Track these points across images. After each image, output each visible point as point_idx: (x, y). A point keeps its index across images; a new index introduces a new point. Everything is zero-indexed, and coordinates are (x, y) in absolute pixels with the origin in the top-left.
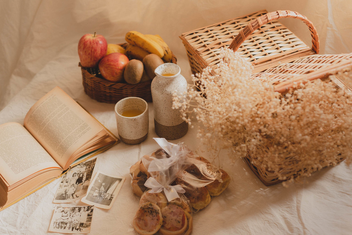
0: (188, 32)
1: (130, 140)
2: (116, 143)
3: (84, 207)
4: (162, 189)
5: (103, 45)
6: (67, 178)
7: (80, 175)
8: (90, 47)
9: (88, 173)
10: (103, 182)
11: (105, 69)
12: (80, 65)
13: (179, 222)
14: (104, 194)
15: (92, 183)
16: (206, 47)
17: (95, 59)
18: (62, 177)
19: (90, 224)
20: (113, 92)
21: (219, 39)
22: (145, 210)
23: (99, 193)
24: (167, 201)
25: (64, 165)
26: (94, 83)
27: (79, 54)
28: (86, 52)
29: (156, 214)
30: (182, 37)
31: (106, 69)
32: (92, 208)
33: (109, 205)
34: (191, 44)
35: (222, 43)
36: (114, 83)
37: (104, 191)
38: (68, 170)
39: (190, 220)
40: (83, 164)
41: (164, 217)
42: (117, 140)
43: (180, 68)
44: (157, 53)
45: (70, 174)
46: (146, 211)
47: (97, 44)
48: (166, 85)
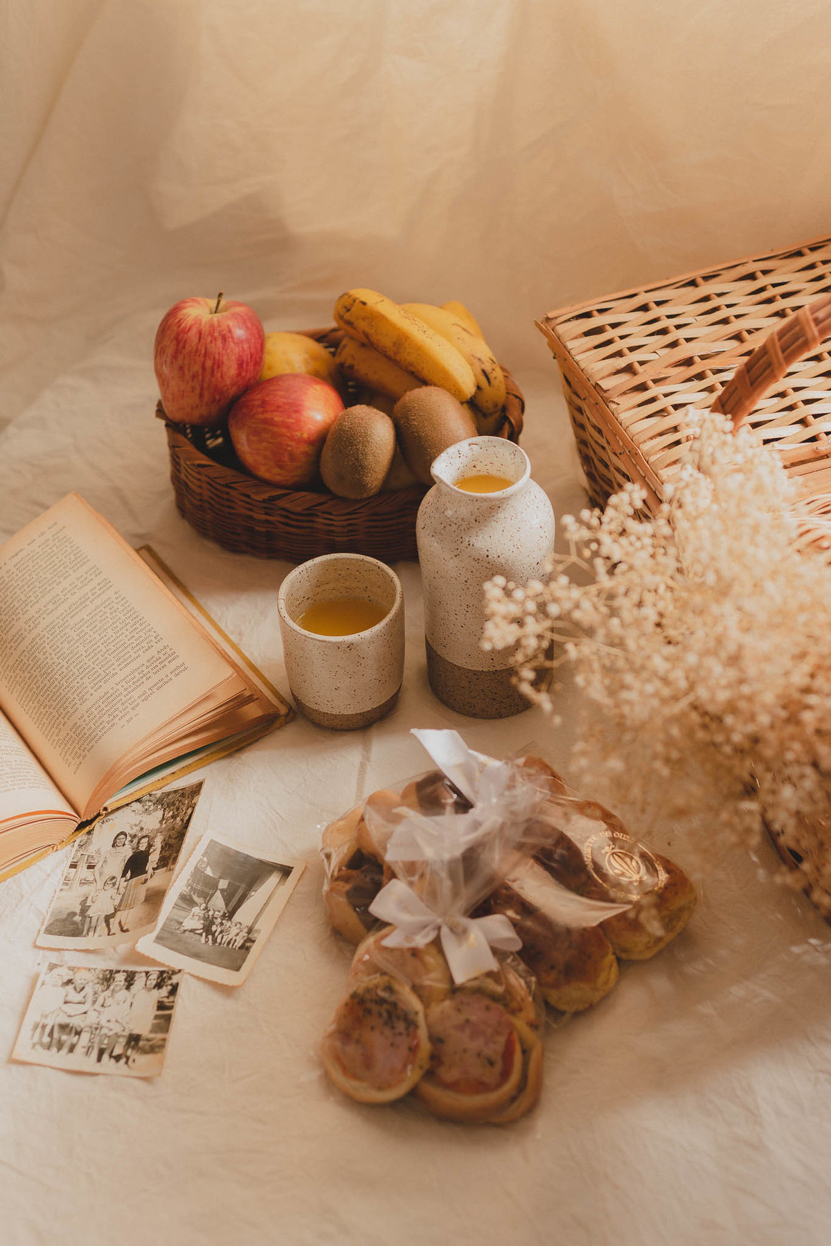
0: (569, 309)
1: (331, 715)
2: (277, 724)
3: (147, 973)
4: (434, 929)
5: (246, 346)
6: (92, 849)
7: (139, 843)
8: (197, 351)
9: (170, 837)
10: (220, 878)
11: (252, 438)
12: (160, 412)
13: (491, 1063)
14: (222, 924)
15: (180, 880)
16: (635, 373)
17: (217, 397)
18: (76, 844)
19: (164, 1040)
20: (280, 522)
21: (688, 340)
22: (369, 1005)
23: (205, 919)
24: (452, 980)
25: (82, 801)
26: (211, 486)
27: (159, 374)
28: (181, 368)
29: (407, 1028)
30: (546, 325)
31: (255, 439)
32: (175, 979)
33: (238, 969)
34: (577, 358)
35: (697, 359)
36: (283, 491)
37: (225, 914)
38: (97, 820)
39: (535, 1055)
40: (152, 798)
41: (436, 1040)
42: (283, 710)
43: (528, 460)
44: (446, 383)
45: (103, 833)
46: (369, 1012)
47: (224, 338)
48: (471, 525)
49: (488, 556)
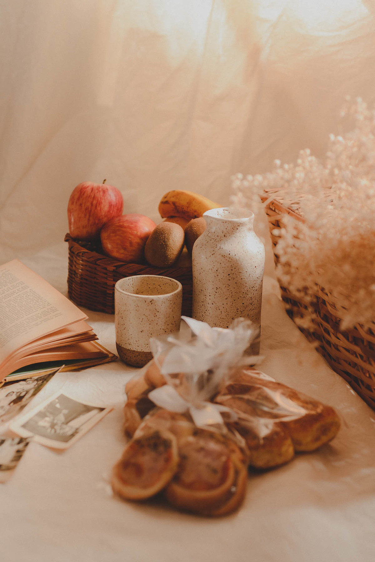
1: (137, 352)
2: (107, 360)
3: (13, 439)
4: (186, 407)
7: (20, 393)
8: (90, 196)
12: (67, 238)
13: (216, 472)
14: (61, 426)
17: (97, 222)
19: (16, 465)
23: (52, 423)
28: (81, 205)
29: (165, 450)
31: (114, 235)
32: (28, 441)
33: (66, 442)
36: (123, 263)
37: (64, 422)
42: (111, 356)
47: (104, 192)
48: (222, 239)
49: (229, 254)
